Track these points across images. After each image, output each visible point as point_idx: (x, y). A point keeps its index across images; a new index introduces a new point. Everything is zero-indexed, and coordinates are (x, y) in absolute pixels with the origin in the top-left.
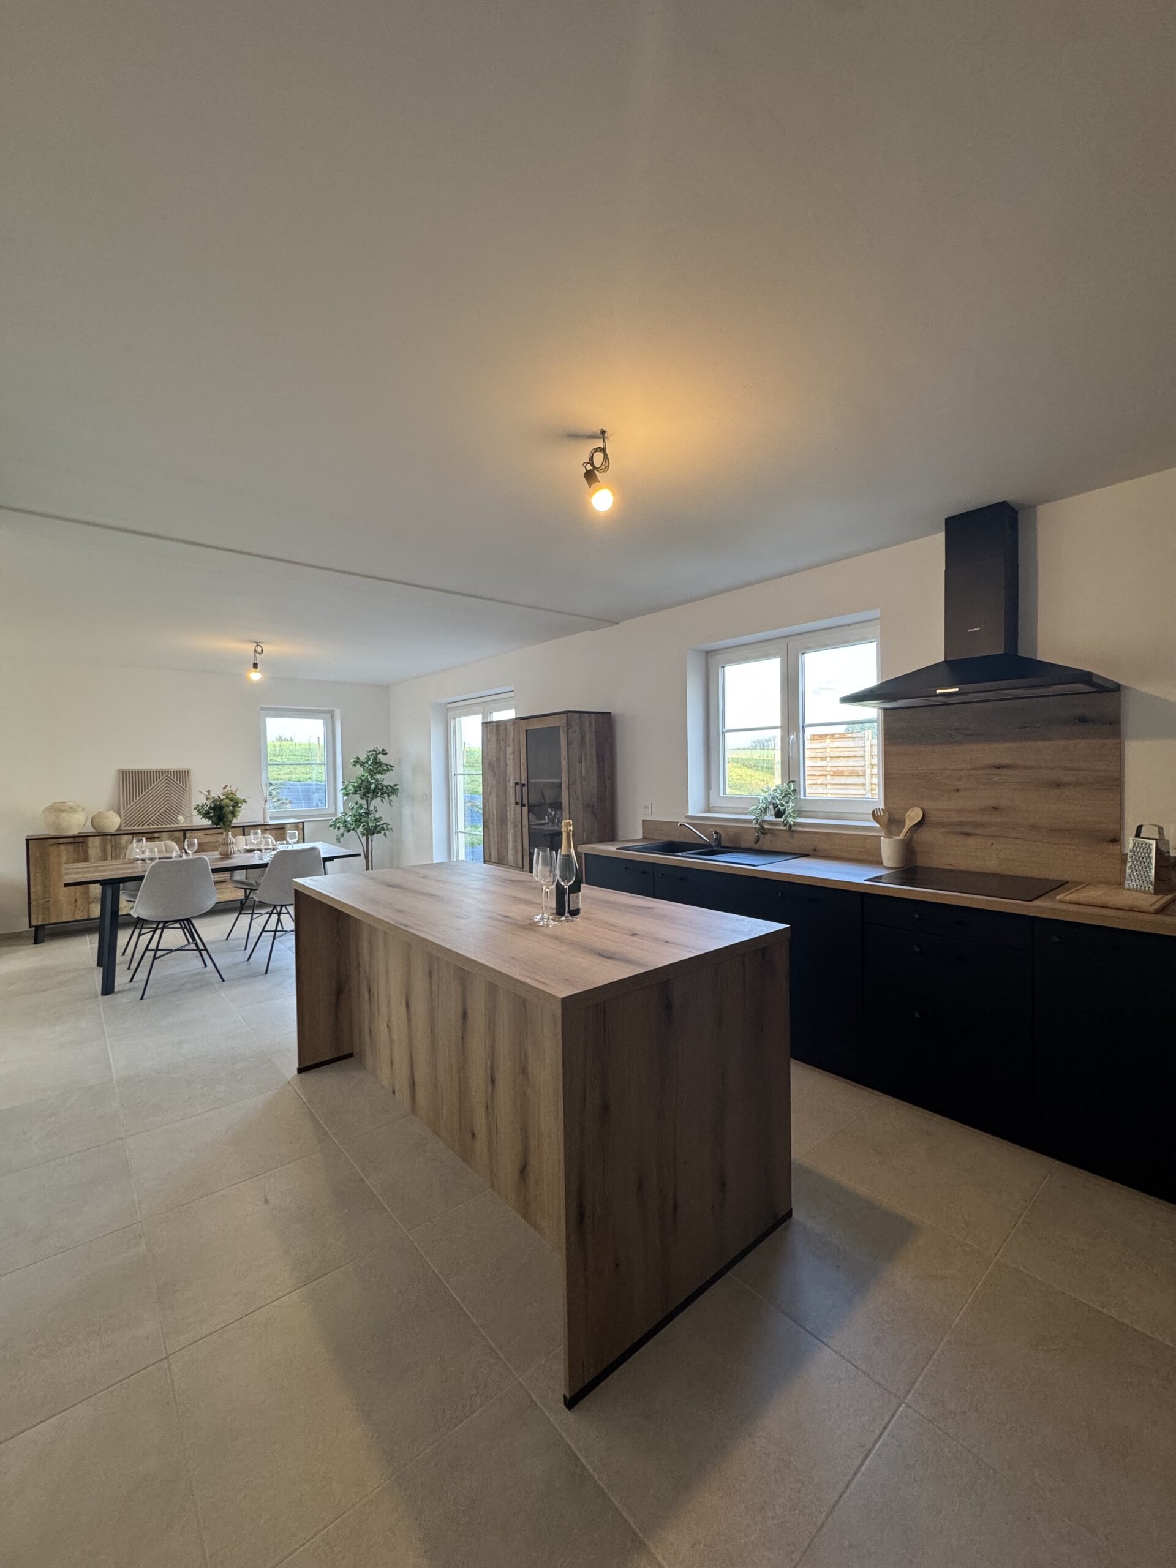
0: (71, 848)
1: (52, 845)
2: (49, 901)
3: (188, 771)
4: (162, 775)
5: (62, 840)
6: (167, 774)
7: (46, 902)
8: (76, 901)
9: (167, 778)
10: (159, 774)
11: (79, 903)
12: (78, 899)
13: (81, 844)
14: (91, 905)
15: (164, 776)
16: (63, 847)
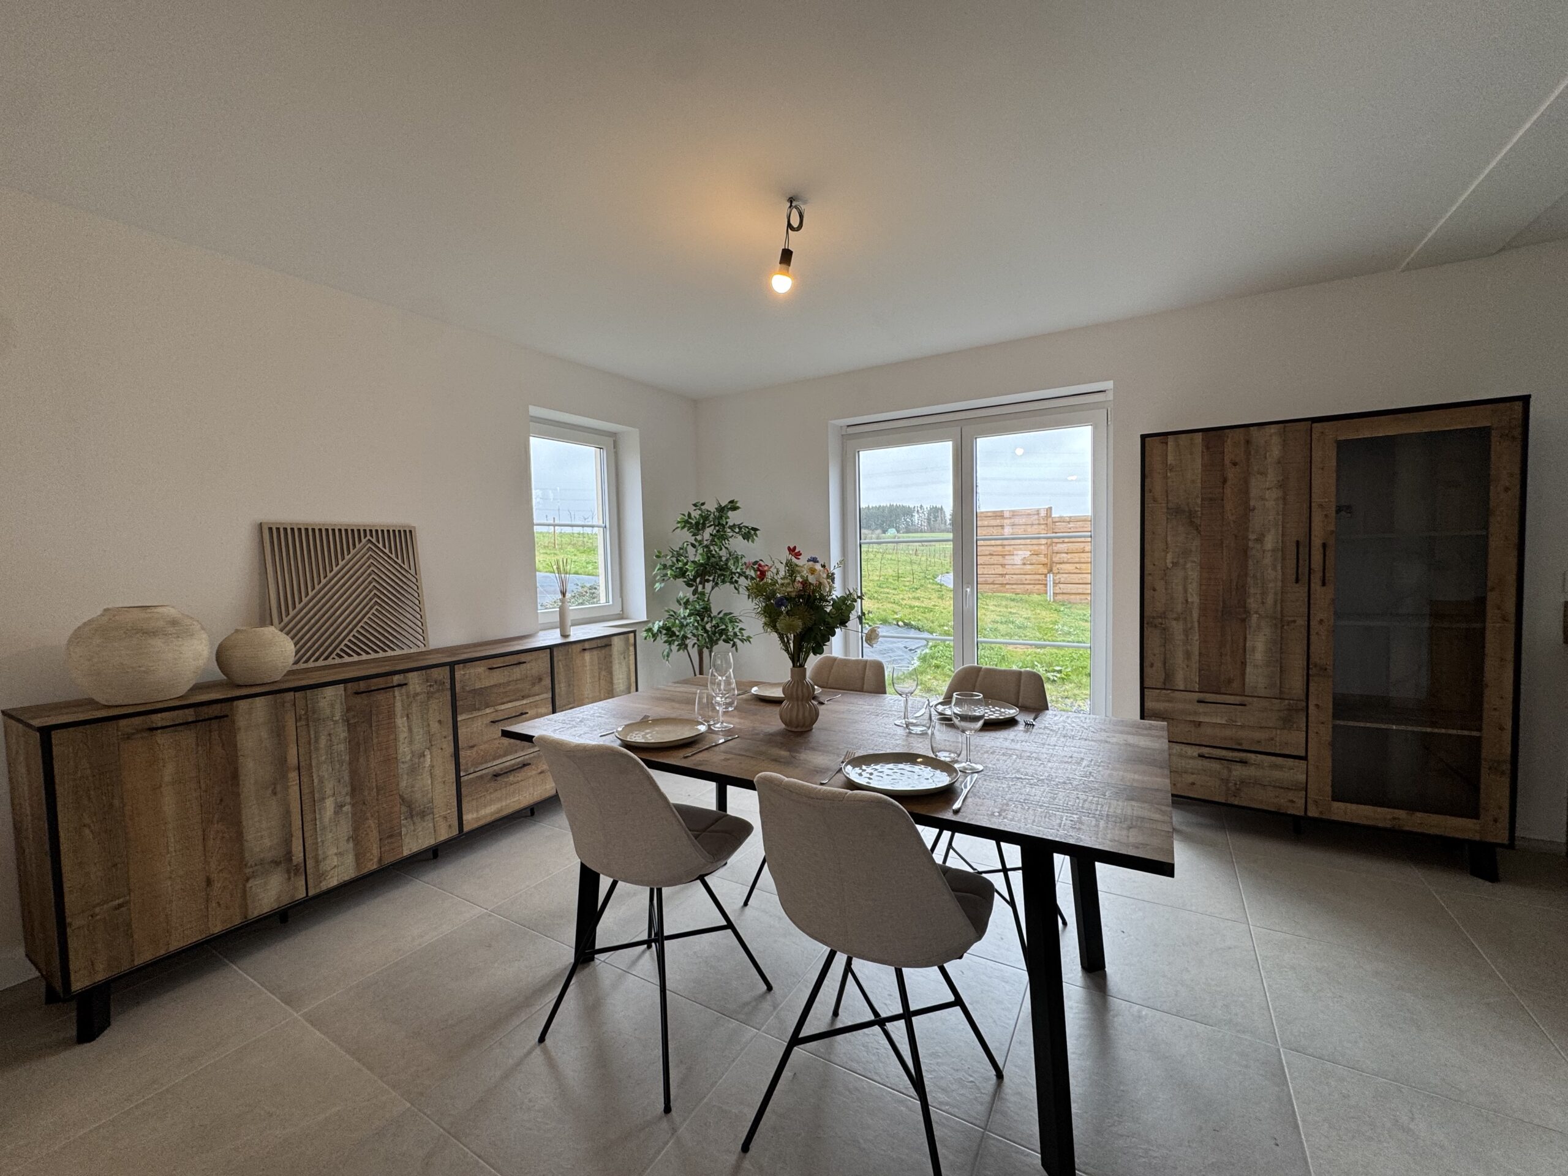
0: (188, 738)
1: (128, 737)
2: (127, 902)
3: (410, 531)
4: (360, 541)
5: (158, 719)
6: (369, 537)
7: (120, 906)
8: (209, 882)
9: (370, 545)
10: (351, 536)
11: (217, 885)
12: (214, 876)
13: (215, 724)
14: (249, 885)
15: (364, 541)
16: (161, 738)
